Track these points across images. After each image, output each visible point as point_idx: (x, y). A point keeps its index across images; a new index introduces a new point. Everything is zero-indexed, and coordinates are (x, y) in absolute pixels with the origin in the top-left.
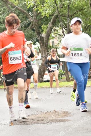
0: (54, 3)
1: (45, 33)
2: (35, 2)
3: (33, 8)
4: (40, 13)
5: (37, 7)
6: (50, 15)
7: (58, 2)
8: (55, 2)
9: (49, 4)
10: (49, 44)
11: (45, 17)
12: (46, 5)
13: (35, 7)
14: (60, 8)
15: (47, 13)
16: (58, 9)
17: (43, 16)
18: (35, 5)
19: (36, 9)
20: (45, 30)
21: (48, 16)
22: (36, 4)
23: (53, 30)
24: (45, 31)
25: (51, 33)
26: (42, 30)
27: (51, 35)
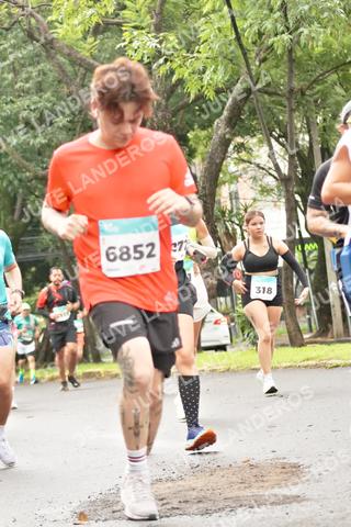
0: (235, 43)
1: (203, 160)
2: (160, 42)
3: (154, 66)
4: (181, 82)
5: (166, 60)
6: (218, 92)
7: (250, 41)
8: (238, 38)
9: (216, 46)
10: (220, 203)
11: (200, 97)
12: (204, 52)
13: (161, 61)
14: (257, 63)
15: (206, 83)
16: (248, 66)
17: (192, 96)
18: (160, 52)
19: (163, 70)
20: (201, 149)
21: (210, 94)
22: (163, 51)
23: (231, 147)
24: (202, 154)
25: (223, 159)
26: (190, 147)
27: (223, 168)
